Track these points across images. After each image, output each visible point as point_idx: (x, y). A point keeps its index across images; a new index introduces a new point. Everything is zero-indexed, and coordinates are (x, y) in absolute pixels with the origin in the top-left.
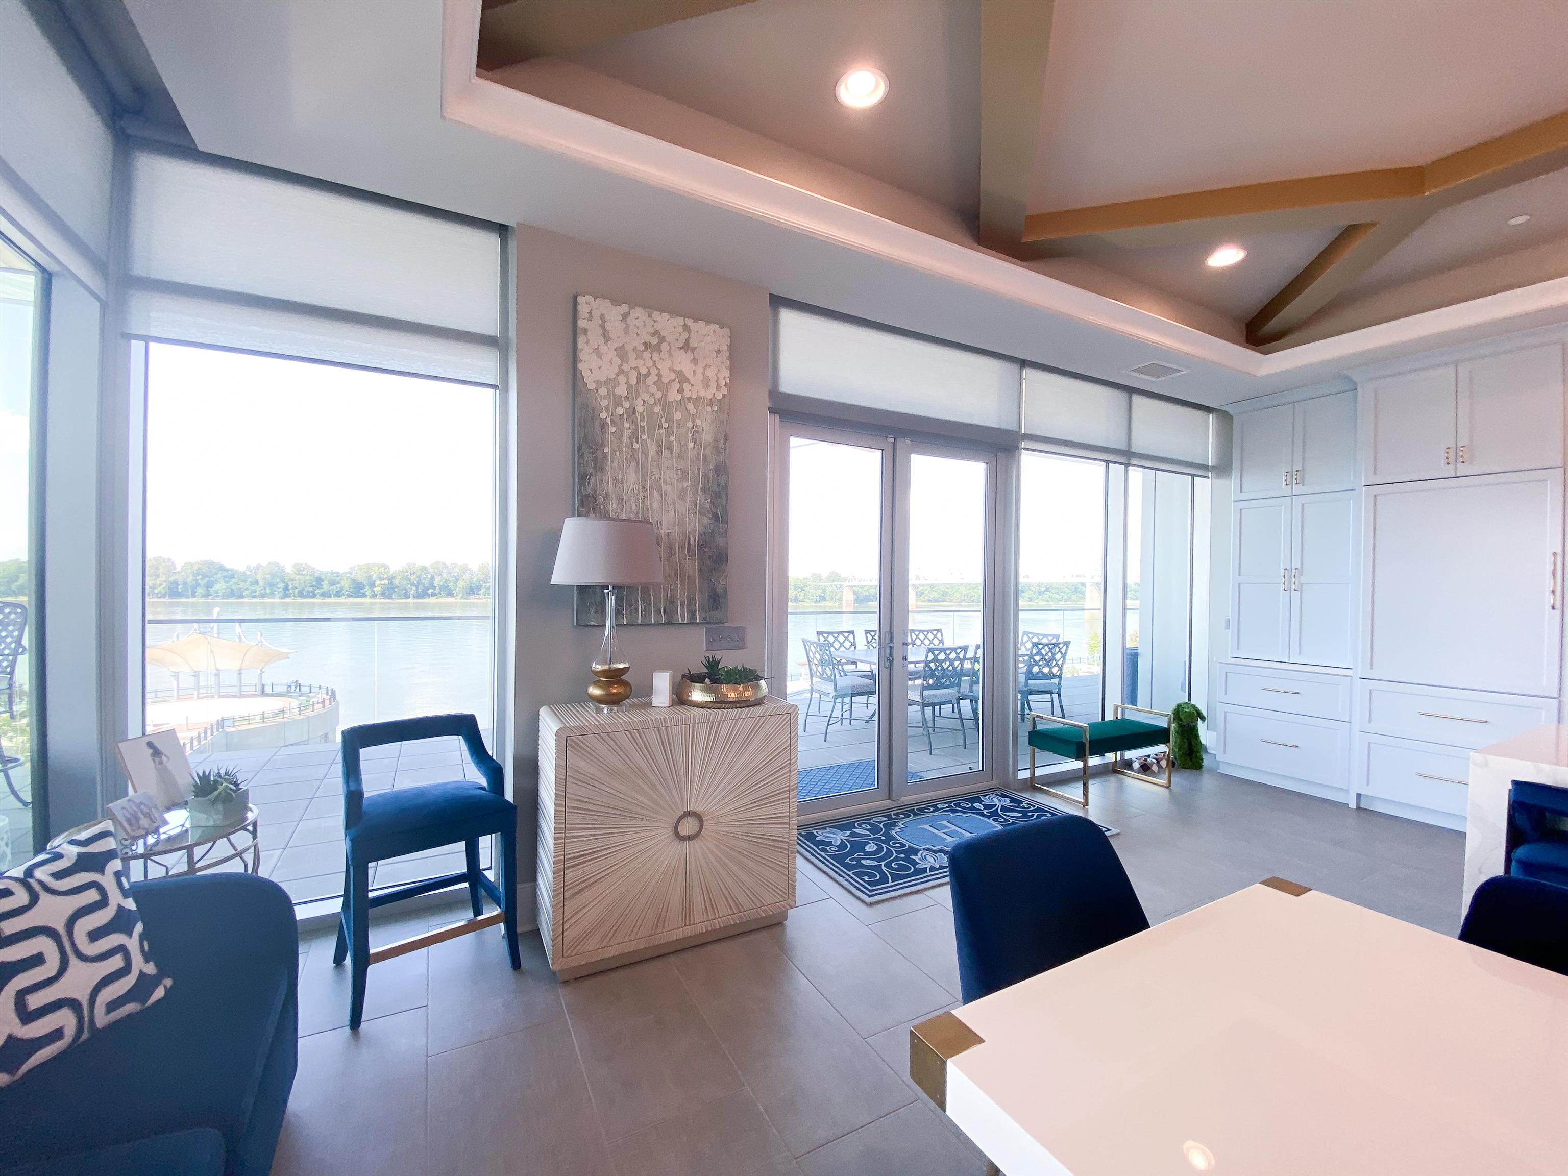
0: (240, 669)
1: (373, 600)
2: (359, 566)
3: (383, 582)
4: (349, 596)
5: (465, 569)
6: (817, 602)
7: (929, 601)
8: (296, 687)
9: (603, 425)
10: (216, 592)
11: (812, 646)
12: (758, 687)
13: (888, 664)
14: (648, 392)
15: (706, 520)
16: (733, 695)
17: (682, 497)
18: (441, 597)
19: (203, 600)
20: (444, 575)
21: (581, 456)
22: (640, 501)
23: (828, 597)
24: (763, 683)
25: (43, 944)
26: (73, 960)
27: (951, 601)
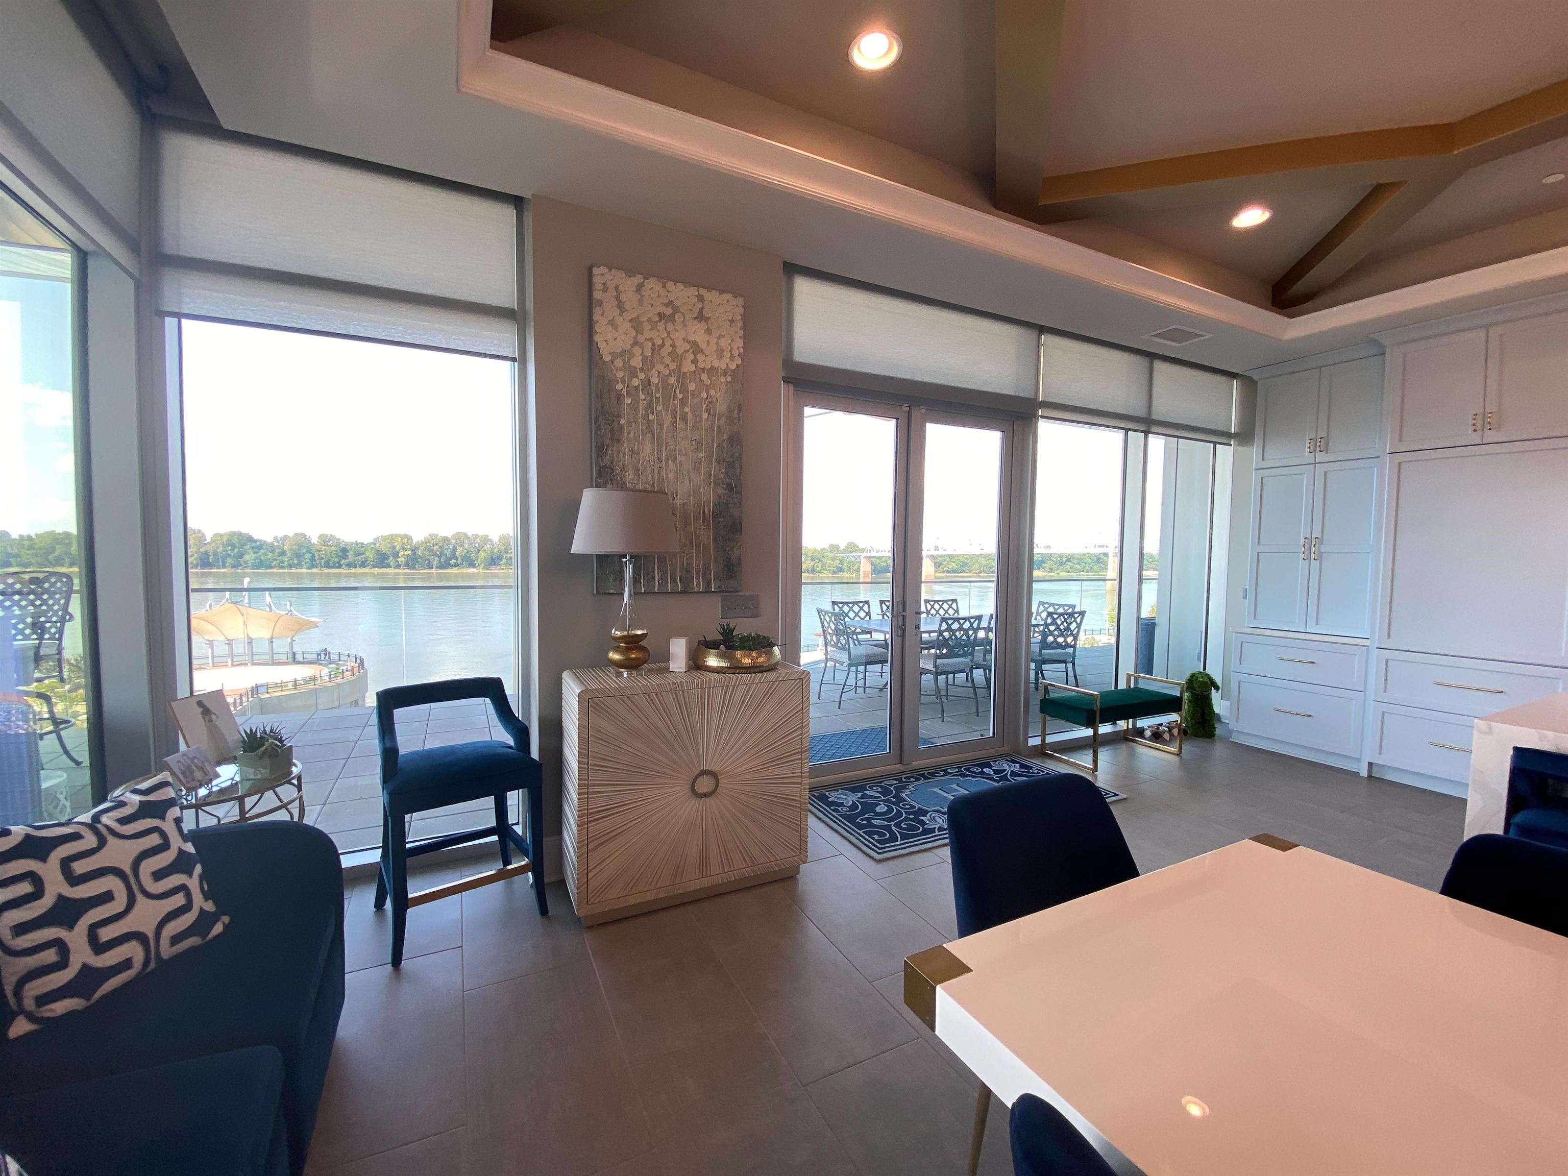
0: (272, 638)
1: (397, 571)
2: (382, 536)
3: (406, 553)
4: (374, 567)
5: (486, 539)
6: (834, 573)
7: (948, 572)
8: (326, 655)
9: (619, 397)
10: (246, 562)
11: (827, 617)
12: (772, 653)
13: (900, 632)
14: (663, 363)
15: (720, 491)
16: (747, 661)
17: (697, 468)
18: (463, 568)
19: (233, 570)
20: (466, 546)
21: (598, 428)
22: (656, 471)
23: (845, 568)
24: (776, 649)
25: (110, 883)
26: (139, 897)
27: (970, 572)
